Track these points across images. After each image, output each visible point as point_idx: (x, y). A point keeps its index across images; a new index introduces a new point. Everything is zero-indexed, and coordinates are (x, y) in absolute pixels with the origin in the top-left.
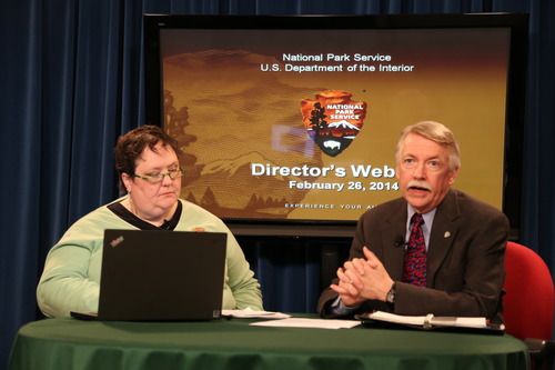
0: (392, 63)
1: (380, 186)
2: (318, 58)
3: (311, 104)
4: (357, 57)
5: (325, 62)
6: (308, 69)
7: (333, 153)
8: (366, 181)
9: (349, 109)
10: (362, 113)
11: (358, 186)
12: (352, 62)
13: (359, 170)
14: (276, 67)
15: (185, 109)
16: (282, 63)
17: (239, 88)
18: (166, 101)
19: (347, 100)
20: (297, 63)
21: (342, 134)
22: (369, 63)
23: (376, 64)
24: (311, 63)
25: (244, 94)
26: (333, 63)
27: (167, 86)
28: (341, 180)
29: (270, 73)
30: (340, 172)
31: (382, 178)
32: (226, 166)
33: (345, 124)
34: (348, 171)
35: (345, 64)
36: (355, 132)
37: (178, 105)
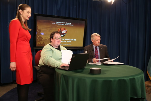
0: (71, 24)
1: (68, 42)
2: (61, 23)
3: (60, 29)
4: (66, 23)
5: (62, 23)
6: (59, 24)
7: (62, 37)
8: (66, 41)
9: (65, 30)
10: (67, 31)
11: (65, 42)
12: (66, 24)
13: (66, 39)
14: (55, 24)
15: (40, 29)
16: (56, 23)
17: (49, 26)
18: (37, 28)
19: (65, 29)
20: (58, 23)
21: (64, 34)
22: (68, 24)
23: (69, 24)
24: (60, 23)
25: (50, 27)
26: (63, 23)
27: (37, 25)
28: (63, 41)
29: (54, 24)
30: (63, 40)
31: (69, 41)
32: (46, 38)
33: (64, 33)
34: (64, 39)
35: (65, 24)
36: (65, 34)
37: (39, 29)
